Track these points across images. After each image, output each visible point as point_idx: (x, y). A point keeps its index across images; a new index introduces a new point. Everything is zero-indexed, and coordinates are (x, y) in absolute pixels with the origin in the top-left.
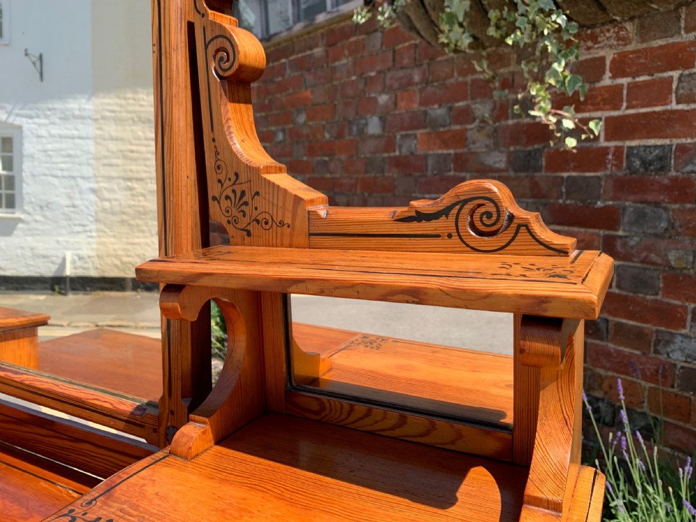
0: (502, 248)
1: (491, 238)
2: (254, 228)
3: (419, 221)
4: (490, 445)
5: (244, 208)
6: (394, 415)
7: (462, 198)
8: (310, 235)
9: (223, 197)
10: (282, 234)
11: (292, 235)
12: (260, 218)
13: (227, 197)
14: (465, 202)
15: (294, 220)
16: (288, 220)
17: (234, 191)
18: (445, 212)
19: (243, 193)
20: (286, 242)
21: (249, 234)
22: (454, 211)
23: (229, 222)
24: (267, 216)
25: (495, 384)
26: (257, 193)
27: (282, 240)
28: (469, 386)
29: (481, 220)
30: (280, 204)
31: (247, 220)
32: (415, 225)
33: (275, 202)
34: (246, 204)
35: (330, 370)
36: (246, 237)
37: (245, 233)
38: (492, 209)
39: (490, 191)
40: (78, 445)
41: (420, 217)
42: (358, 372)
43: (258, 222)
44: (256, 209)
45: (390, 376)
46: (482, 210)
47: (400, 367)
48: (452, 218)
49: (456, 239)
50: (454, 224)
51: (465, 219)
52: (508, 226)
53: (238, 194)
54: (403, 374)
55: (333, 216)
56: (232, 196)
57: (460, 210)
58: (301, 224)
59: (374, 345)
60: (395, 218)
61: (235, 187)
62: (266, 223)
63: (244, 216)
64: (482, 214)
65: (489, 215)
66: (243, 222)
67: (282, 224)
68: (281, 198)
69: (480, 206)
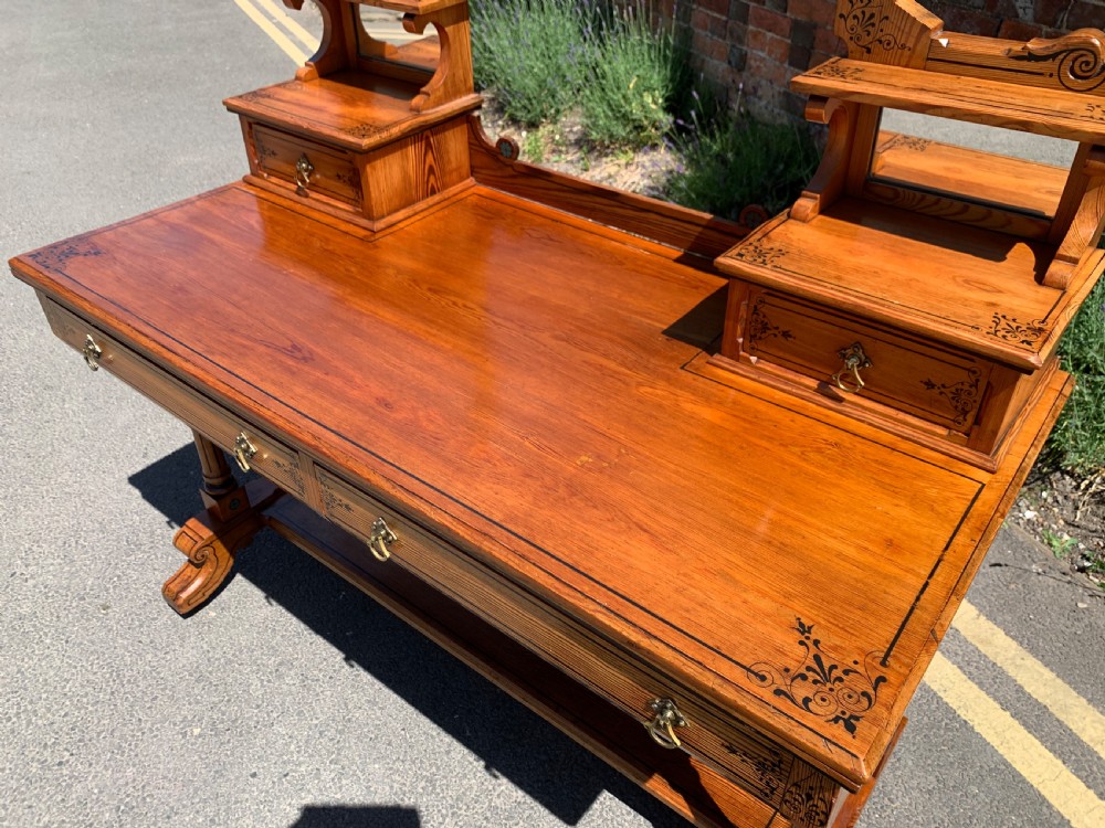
0: (1090, 89)
1: (1084, 81)
2: (876, 48)
3: (1029, 60)
4: (1033, 230)
5: (870, 29)
6: (959, 205)
7: (1071, 47)
8: (928, 59)
9: (851, 16)
10: (901, 55)
11: (910, 57)
12: (883, 39)
13: (855, 17)
14: (1072, 51)
15: (915, 45)
16: (910, 44)
17: (863, 13)
18: (1054, 56)
19: (872, 16)
20: (904, 61)
21: (869, 51)
22: (1061, 57)
23: (851, 38)
24: (891, 38)
25: (1037, 190)
26: (887, 18)
27: (899, 60)
28: (1013, 189)
29: (1080, 67)
30: (907, 30)
31: (870, 38)
32: (1025, 63)
33: (902, 27)
34: (873, 25)
35: (883, 167)
36: (865, 54)
37: (865, 50)
38: (1091, 58)
39: (1093, 45)
40: (643, 215)
41: (1031, 57)
42: (909, 171)
43: (880, 42)
44: (882, 31)
45: (941, 177)
46: (1084, 59)
47: (948, 169)
48: (1057, 61)
49: (1055, 79)
50: (1057, 67)
51: (1068, 63)
52: (1099, 74)
53: (867, 16)
54: (950, 175)
55: (953, 46)
56: (861, 16)
57: (1065, 57)
58: (922, 48)
59: (918, 146)
60: (1011, 54)
61: (866, 9)
62: (888, 44)
63: (868, 35)
64: (1083, 62)
65: (1087, 63)
66: (866, 40)
67: (903, 47)
68: (908, 25)
69: (1082, 56)
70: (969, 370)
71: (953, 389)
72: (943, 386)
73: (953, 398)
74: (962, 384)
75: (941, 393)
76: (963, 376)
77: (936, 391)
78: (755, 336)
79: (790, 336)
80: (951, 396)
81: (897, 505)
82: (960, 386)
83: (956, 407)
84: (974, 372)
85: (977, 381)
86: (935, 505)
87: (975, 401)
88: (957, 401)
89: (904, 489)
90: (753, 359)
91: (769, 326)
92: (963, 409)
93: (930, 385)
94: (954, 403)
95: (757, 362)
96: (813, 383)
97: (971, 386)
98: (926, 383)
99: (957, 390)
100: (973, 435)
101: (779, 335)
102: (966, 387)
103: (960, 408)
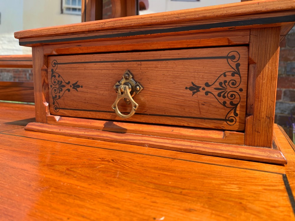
70: (227, 57)
71: (217, 85)
72: (207, 85)
73: (219, 95)
74: (225, 76)
75: (207, 93)
76: (223, 66)
77: (202, 93)
78: (56, 96)
79: (78, 86)
80: (216, 93)
81: (190, 210)
82: (222, 79)
83: (224, 103)
84: (233, 57)
85: (238, 65)
86: (244, 202)
87: (241, 90)
88: (224, 97)
89: (195, 189)
90: (57, 118)
91: (64, 84)
92: (231, 103)
93: (194, 89)
94: (222, 100)
95: (59, 119)
96: (101, 124)
97: (233, 75)
98: (191, 89)
99: (221, 84)
100: (249, 128)
101: (71, 89)
102: (229, 78)
103: (228, 102)
